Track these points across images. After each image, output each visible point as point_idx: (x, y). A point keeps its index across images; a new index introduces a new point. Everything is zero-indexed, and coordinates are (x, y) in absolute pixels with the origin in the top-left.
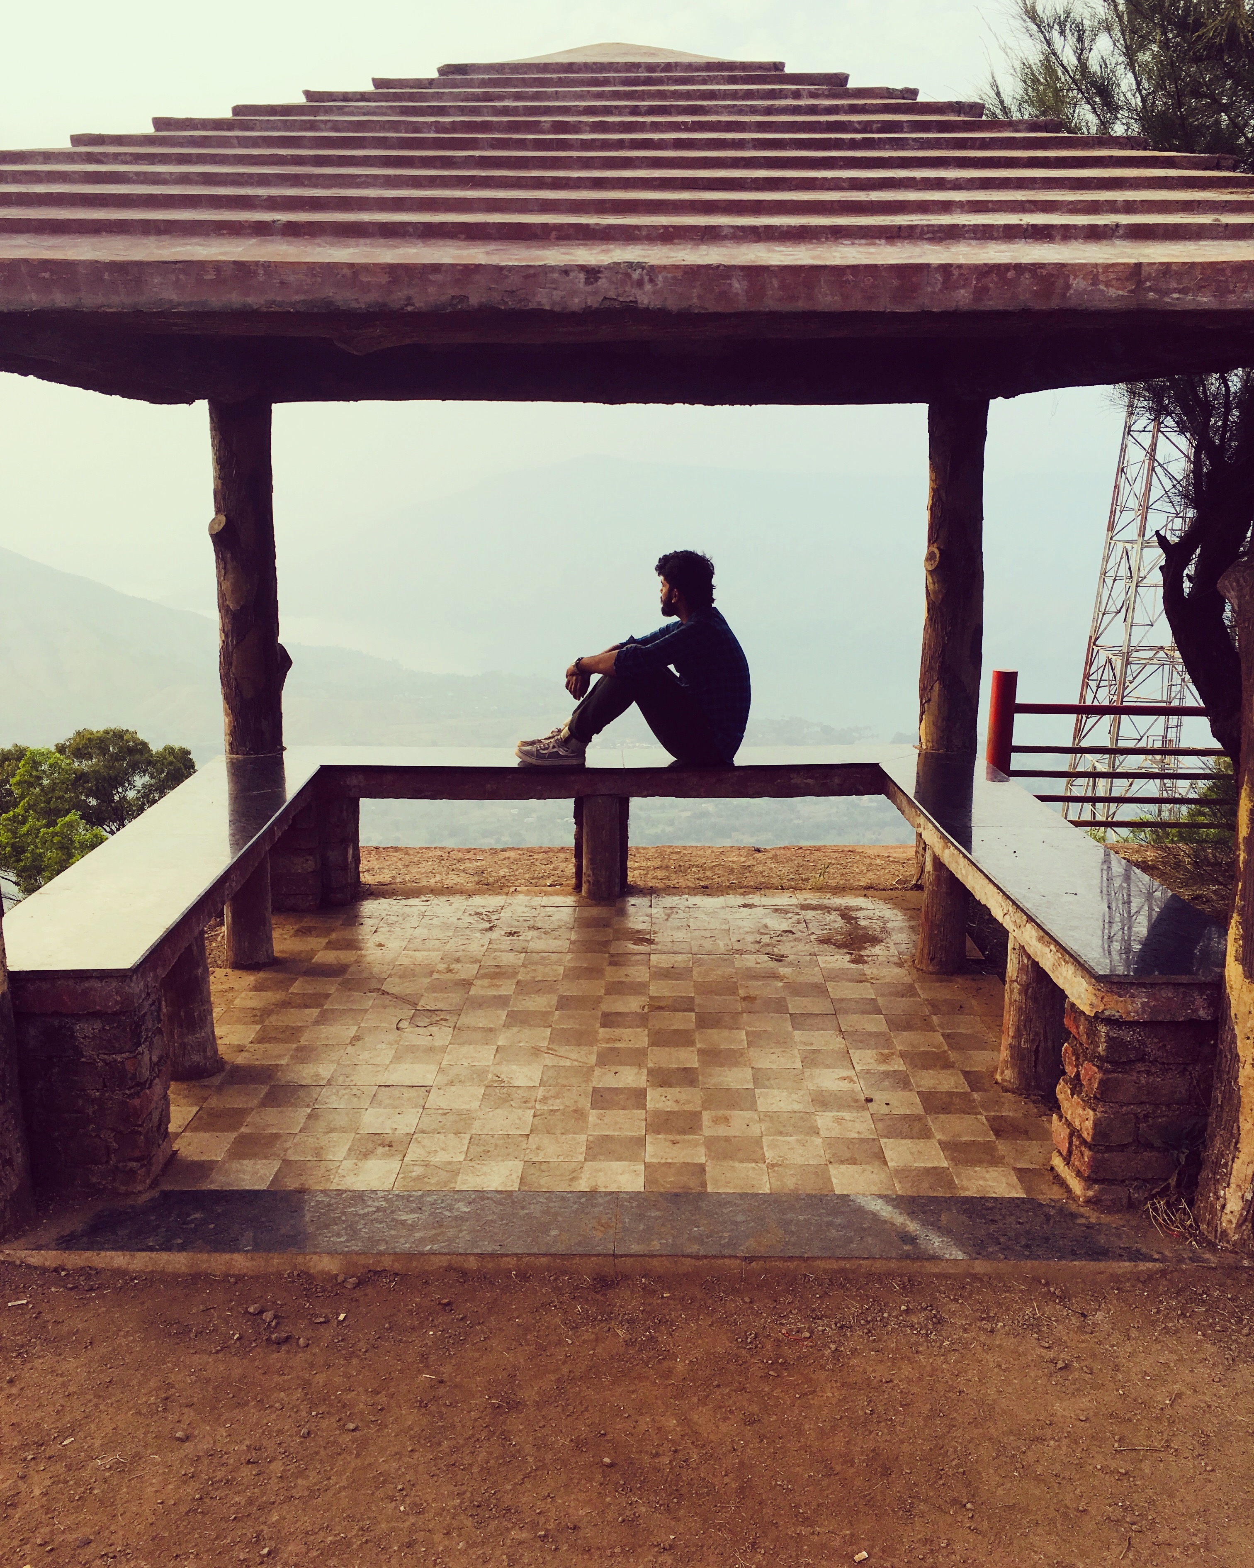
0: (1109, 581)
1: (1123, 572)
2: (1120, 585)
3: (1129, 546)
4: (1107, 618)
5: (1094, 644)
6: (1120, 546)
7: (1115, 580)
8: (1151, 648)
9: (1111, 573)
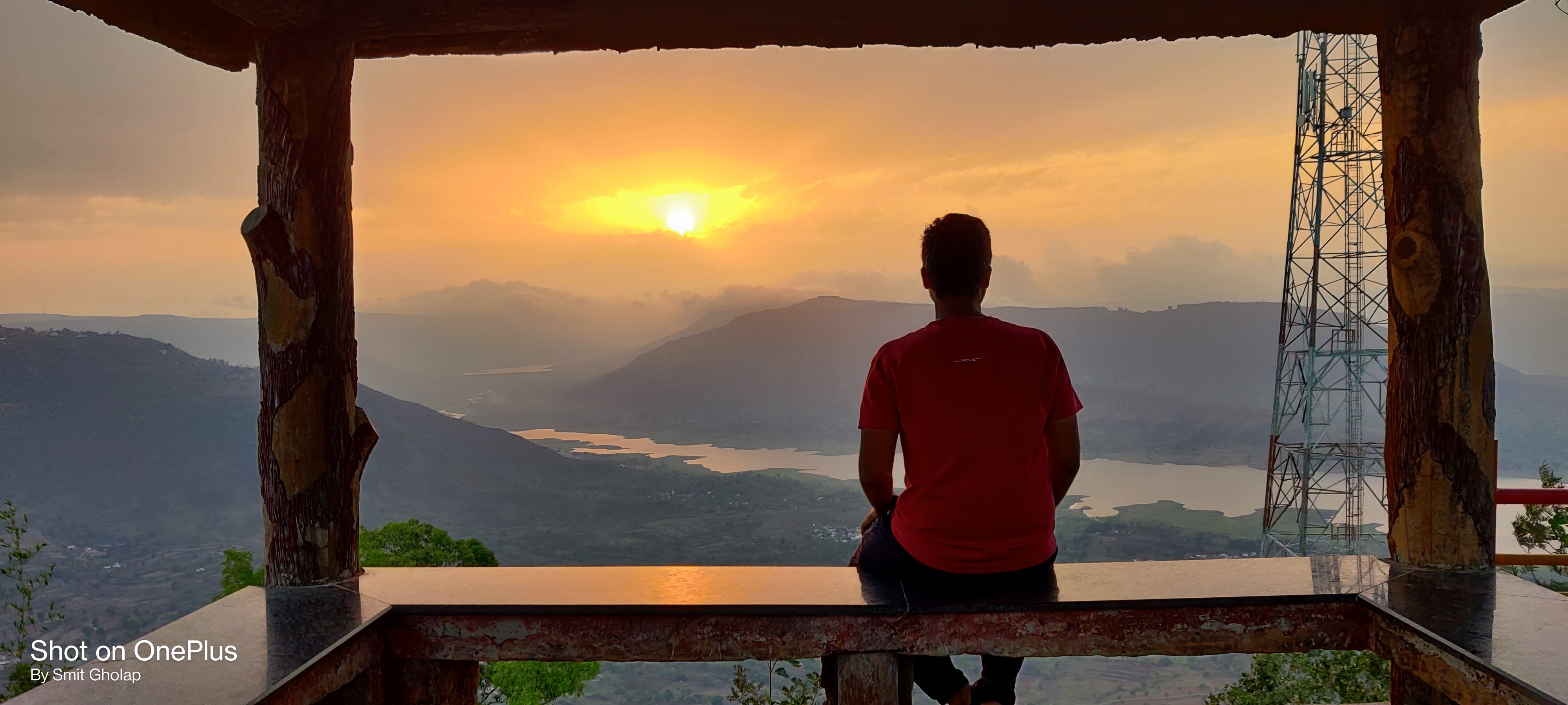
0: (1285, 387)
1: (1296, 378)
2: (1295, 389)
3: (1300, 356)
4: (1286, 419)
5: (1276, 442)
6: (1292, 357)
7: (1290, 386)
8: (1329, 445)
9: (1286, 380)
